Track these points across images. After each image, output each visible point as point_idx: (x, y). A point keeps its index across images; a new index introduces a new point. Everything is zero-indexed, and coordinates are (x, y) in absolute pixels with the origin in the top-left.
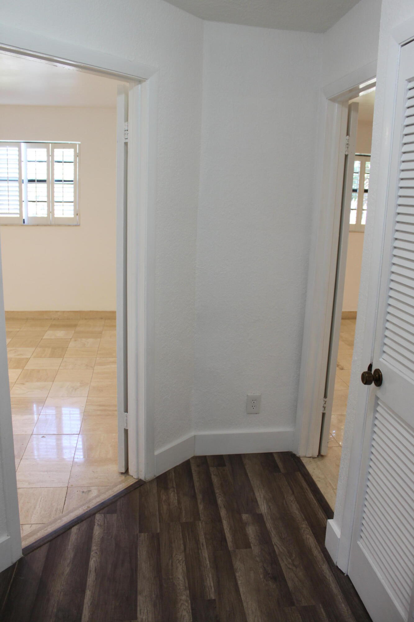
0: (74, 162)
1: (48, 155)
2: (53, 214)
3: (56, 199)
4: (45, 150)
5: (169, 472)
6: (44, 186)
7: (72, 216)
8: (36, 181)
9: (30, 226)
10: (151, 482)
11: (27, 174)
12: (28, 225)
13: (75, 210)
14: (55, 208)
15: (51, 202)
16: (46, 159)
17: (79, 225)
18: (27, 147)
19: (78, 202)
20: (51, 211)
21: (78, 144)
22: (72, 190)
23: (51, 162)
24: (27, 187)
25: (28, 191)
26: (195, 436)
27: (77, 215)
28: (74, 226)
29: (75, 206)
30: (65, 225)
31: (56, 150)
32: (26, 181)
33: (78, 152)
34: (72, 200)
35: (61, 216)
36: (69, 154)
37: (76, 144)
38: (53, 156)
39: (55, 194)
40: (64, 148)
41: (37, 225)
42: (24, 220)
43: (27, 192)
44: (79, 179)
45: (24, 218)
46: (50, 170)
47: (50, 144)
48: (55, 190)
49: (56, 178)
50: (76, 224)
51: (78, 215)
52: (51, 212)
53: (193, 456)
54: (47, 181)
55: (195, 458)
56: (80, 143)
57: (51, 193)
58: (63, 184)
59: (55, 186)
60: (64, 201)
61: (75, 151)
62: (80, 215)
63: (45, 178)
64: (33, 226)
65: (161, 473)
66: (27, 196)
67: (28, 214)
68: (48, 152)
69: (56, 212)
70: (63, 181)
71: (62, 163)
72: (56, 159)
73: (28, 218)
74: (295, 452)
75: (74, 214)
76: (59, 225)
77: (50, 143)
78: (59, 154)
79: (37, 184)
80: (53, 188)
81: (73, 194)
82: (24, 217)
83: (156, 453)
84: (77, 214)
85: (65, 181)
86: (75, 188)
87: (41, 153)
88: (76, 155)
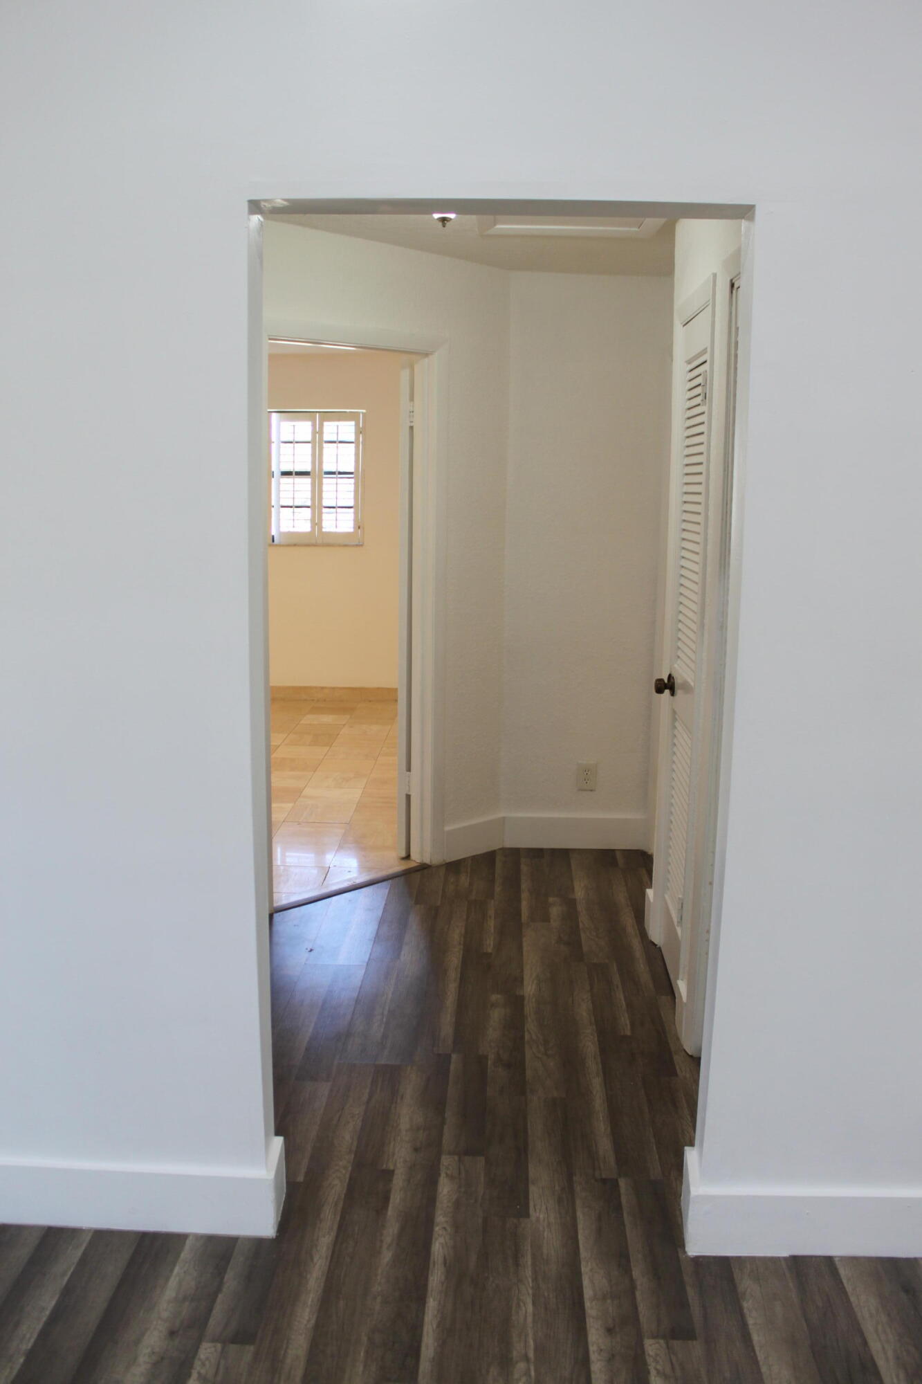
0: (356, 442)
1: (314, 433)
2: (321, 527)
3: (325, 503)
4: (309, 423)
5: (464, 860)
6: (306, 481)
7: (352, 530)
8: (294, 474)
9: (283, 546)
10: (439, 867)
11: (279, 462)
12: (280, 545)
13: (355, 520)
14: (325, 517)
15: (317, 507)
16: (309, 438)
17: (362, 545)
18: (281, 420)
19: (361, 506)
20: (316, 522)
21: (362, 413)
22: (352, 488)
23: (317, 442)
24: (279, 484)
25: (281, 489)
26: (504, 818)
27: (359, 528)
28: (353, 546)
29: (356, 514)
30: (340, 546)
31: (326, 424)
32: (277, 474)
33: (361, 426)
34: (351, 504)
35: (333, 530)
36: (347, 430)
37: (359, 413)
38: (321, 433)
39: (325, 495)
40: (339, 420)
41: (295, 545)
42: (273, 537)
43: (279, 491)
44: (363, 470)
45: (273, 534)
46: (317, 457)
47: (318, 415)
48: (325, 488)
49: (326, 468)
50: (357, 543)
51: (361, 528)
52: (316, 524)
53: (501, 847)
54: (311, 474)
55: (503, 849)
56: (364, 411)
57: (317, 492)
58: (337, 478)
59: (325, 481)
60: (338, 505)
61: (357, 425)
62: (363, 528)
63: (308, 468)
64: (288, 545)
65: (453, 860)
66: (278, 498)
67: (279, 527)
68: (314, 426)
69: (324, 524)
70: (337, 473)
71: (335, 445)
72: (326, 438)
73: (282, 534)
74: (646, 850)
75: (354, 528)
76: (329, 545)
77: (317, 412)
78: (331, 429)
79: (296, 479)
80: (321, 484)
81: (352, 495)
82: (274, 532)
83: (447, 828)
84: (358, 526)
85: (340, 473)
86: (356, 484)
87: (304, 429)
88: (359, 431)
